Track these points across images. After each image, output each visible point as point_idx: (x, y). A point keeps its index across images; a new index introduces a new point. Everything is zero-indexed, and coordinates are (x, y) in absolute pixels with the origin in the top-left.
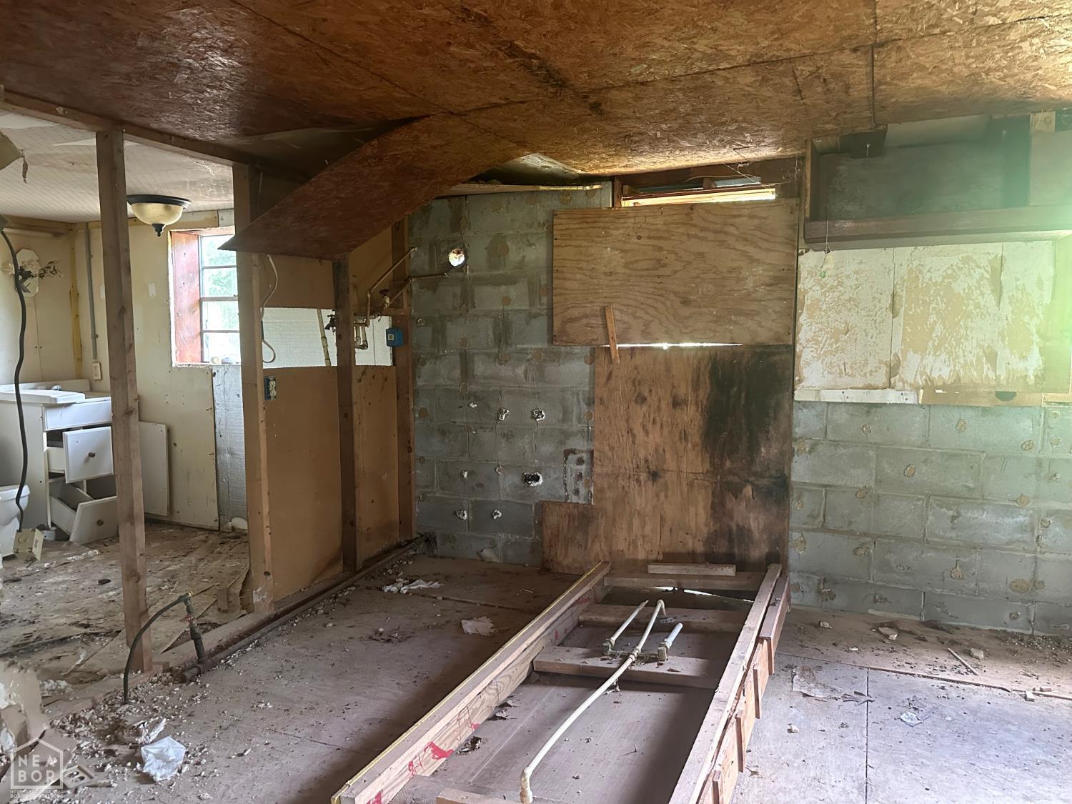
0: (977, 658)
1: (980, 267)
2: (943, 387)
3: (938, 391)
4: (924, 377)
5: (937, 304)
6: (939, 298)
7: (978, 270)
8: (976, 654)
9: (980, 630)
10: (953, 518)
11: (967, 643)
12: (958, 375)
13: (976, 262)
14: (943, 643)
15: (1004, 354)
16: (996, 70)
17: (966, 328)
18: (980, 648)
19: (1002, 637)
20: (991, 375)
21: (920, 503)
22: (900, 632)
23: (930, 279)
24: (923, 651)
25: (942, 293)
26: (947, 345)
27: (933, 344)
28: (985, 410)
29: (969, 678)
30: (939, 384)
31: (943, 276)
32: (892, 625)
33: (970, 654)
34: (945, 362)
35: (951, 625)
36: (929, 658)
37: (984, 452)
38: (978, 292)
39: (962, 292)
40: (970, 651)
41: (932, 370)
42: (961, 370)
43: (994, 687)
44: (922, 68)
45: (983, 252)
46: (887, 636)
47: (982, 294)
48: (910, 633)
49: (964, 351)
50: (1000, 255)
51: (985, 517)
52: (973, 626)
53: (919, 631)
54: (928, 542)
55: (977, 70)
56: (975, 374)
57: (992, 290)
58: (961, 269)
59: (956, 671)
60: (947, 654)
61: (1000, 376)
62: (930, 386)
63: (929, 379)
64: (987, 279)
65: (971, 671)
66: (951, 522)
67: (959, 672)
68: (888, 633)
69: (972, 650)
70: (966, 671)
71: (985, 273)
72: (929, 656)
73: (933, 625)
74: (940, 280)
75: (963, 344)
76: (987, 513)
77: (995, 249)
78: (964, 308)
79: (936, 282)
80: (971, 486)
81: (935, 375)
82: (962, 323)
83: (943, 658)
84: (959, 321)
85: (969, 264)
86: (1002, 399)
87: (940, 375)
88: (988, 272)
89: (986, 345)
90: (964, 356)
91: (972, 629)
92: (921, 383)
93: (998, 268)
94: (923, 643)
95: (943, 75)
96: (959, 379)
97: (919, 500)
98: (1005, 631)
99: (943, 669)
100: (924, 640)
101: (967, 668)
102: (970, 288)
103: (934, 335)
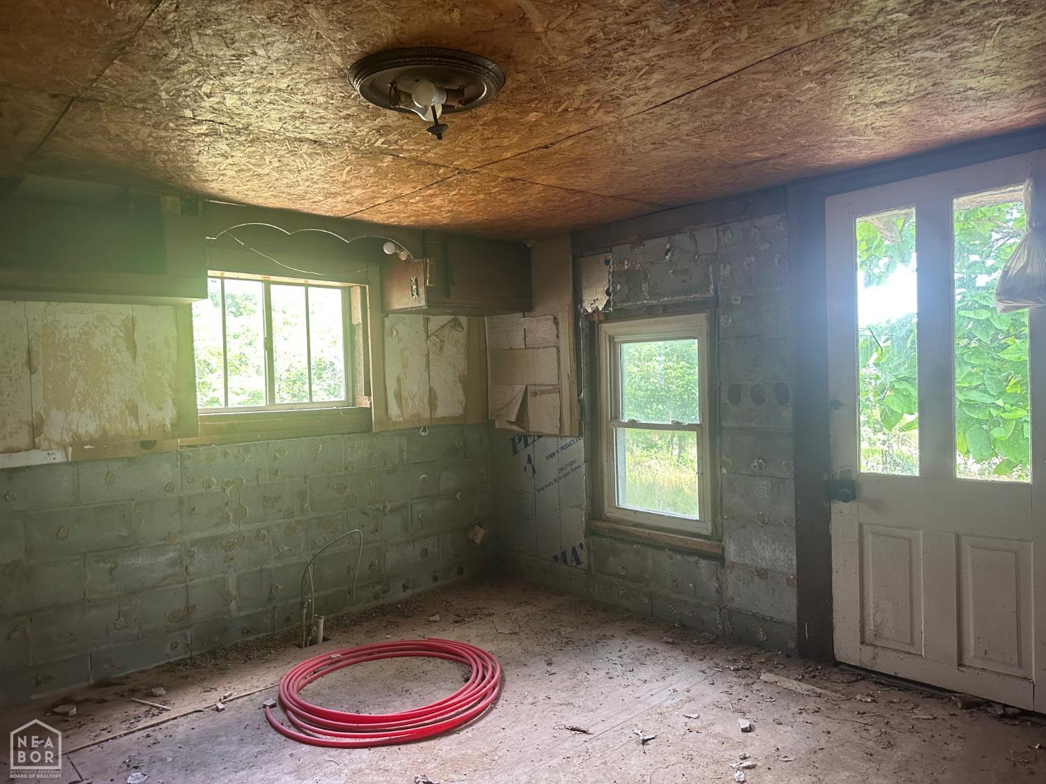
0: (160, 696)
1: (114, 326)
2: (92, 442)
3: (86, 447)
4: (71, 434)
5: (77, 360)
6: (78, 354)
7: (112, 329)
8: (159, 693)
9: (148, 671)
10: (112, 570)
11: (144, 687)
12: (104, 430)
13: (111, 322)
14: (124, 696)
15: (144, 408)
16: (165, 153)
17: (108, 384)
18: (158, 686)
19: (170, 668)
20: (135, 426)
21: (76, 564)
22: (77, 704)
23: (67, 335)
24: (109, 712)
25: (80, 349)
26: (91, 401)
27: (77, 400)
28: (130, 460)
29: (164, 716)
30: (87, 440)
31: (80, 333)
32: (67, 700)
33: (153, 696)
34: (91, 417)
35: (120, 677)
36: (119, 716)
37: (133, 500)
38: (115, 348)
39: (99, 349)
40: (151, 692)
41: (78, 426)
42: (107, 424)
43: (189, 714)
44: (106, 132)
45: (117, 312)
46: (66, 714)
47: (119, 351)
48: (86, 700)
49: (107, 406)
50: (130, 316)
51: (140, 561)
52: (140, 669)
53: (95, 695)
54: (89, 601)
55: (150, 149)
56: (120, 427)
57: (127, 348)
58: (96, 327)
59: (150, 715)
60: (134, 705)
61: (142, 426)
62: (77, 442)
63: (76, 436)
64: (122, 337)
65: (164, 709)
66: (110, 574)
67: (154, 715)
68: (66, 710)
69: (153, 690)
70: (158, 711)
71: (119, 332)
72: (119, 714)
73: (105, 683)
74: (77, 336)
75: (106, 399)
76: (142, 556)
77: (127, 310)
78: (104, 364)
79: (74, 339)
80: (125, 534)
81: (82, 431)
82: (103, 379)
83: (132, 710)
84: (100, 376)
85: (104, 323)
86: (145, 448)
87: (87, 431)
88: (122, 331)
89: (127, 399)
90: (109, 410)
91: (140, 672)
92: (68, 440)
93: (130, 328)
94: (104, 705)
95: (120, 144)
96: (106, 434)
97: (76, 560)
98: (168, 663)
99: (138, 719)
100: (103, 701)
101: (158, 708)
102: (107, 345)
103: (77, 391)
